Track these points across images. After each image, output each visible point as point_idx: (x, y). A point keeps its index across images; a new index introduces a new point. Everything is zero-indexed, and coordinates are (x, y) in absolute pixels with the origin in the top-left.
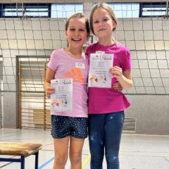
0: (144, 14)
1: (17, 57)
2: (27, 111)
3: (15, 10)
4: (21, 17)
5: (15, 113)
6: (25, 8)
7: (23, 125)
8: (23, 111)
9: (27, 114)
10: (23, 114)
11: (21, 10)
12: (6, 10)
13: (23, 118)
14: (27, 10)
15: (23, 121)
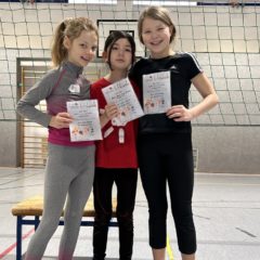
1: (19, 60)
2: (31, 140)
5: (15, 144)
8: (26, 140)
9: (31, 145)
10: (26, 145)
13: (26, 151)
15: (26, 156)
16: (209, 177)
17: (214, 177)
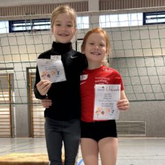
0: (147, 22)
2: (38, 120)
3: (24, 24)
4: (30, 31)
5: (27, 122)
6: (33, 23)
7: (35, 134)
8: (34, 120)
9: (38, 123)
10: (35, 123)
11: (29, 24)
12: (15, 25)
13: (35, 127)
14: (35, 24)
15: (35, 130)
16: (154, 140)
17: (157, 140)
